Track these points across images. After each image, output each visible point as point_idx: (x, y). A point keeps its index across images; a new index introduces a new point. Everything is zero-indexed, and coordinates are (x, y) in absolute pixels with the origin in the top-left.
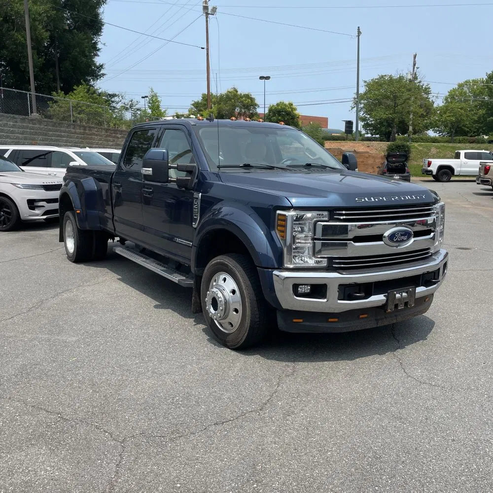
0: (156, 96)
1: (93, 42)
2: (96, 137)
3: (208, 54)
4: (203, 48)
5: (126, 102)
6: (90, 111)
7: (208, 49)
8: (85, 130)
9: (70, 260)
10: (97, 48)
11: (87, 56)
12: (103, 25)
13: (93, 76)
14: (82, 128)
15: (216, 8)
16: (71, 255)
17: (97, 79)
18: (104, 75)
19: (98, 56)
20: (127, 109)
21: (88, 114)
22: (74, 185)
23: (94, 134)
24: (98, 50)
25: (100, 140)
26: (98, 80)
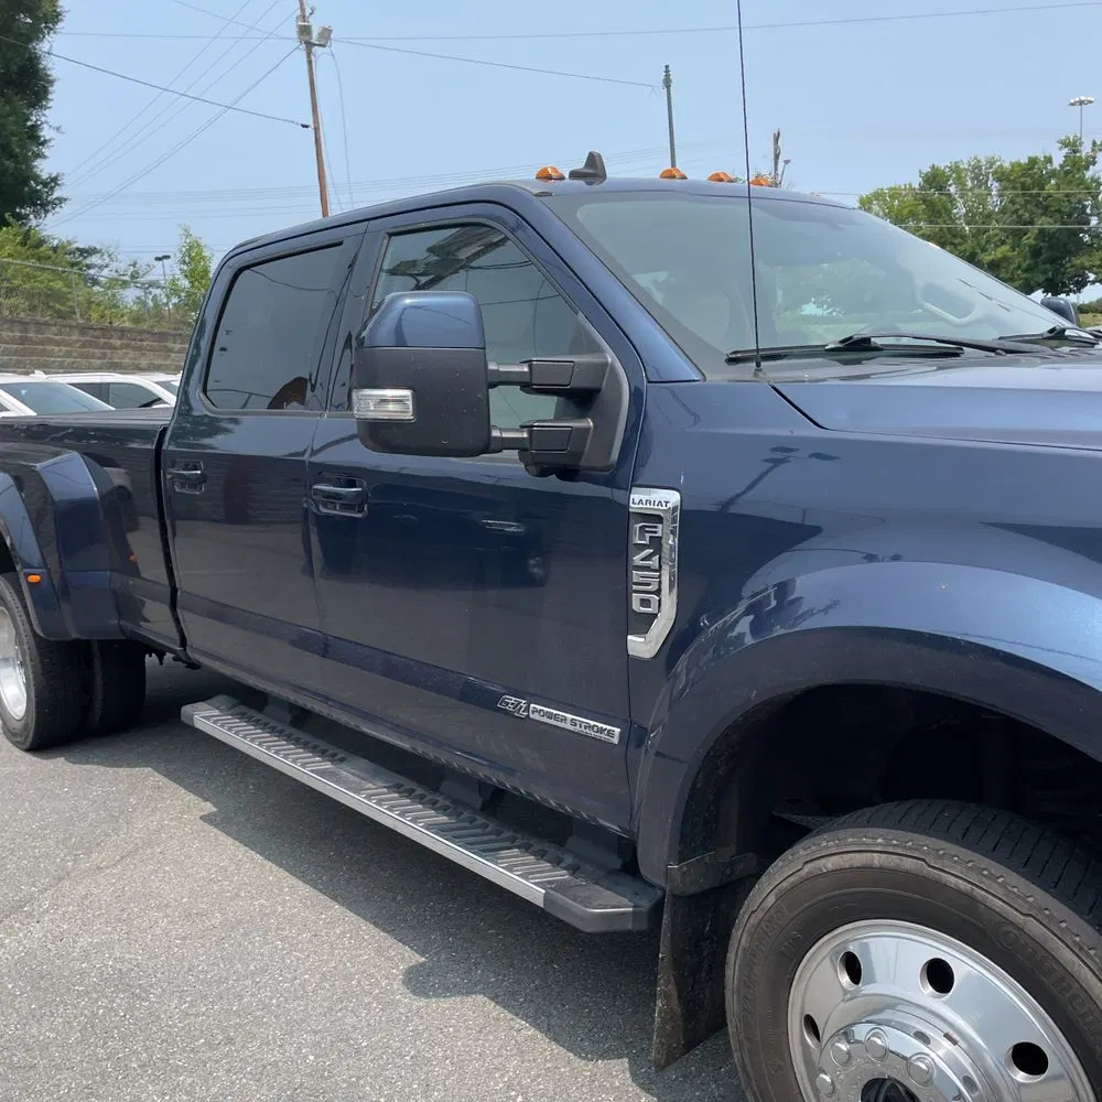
0: (199, 245)
1: (29, 123)
2: (57, 349)
3: (317, 141)
4: (307, 127)
5: (122, 266)
6: (33, 288)
7: (317, 130)
8: (26, 331)
9: (15, 744)
10: (39, 137)
11: (16, 156)
12: (51, 83)
13: (35, 205)
14: (17, 327)
15: (331, 31)
16: (19, 726)
17: (47, 212)
18: (61, 200)
19: (45, 157)
20: (125, 284)
21: (30, 296)
22: (12, 482)
23: (49, 341)
24: (44, 143)
25: (69, 355)
26: (49, 215)
